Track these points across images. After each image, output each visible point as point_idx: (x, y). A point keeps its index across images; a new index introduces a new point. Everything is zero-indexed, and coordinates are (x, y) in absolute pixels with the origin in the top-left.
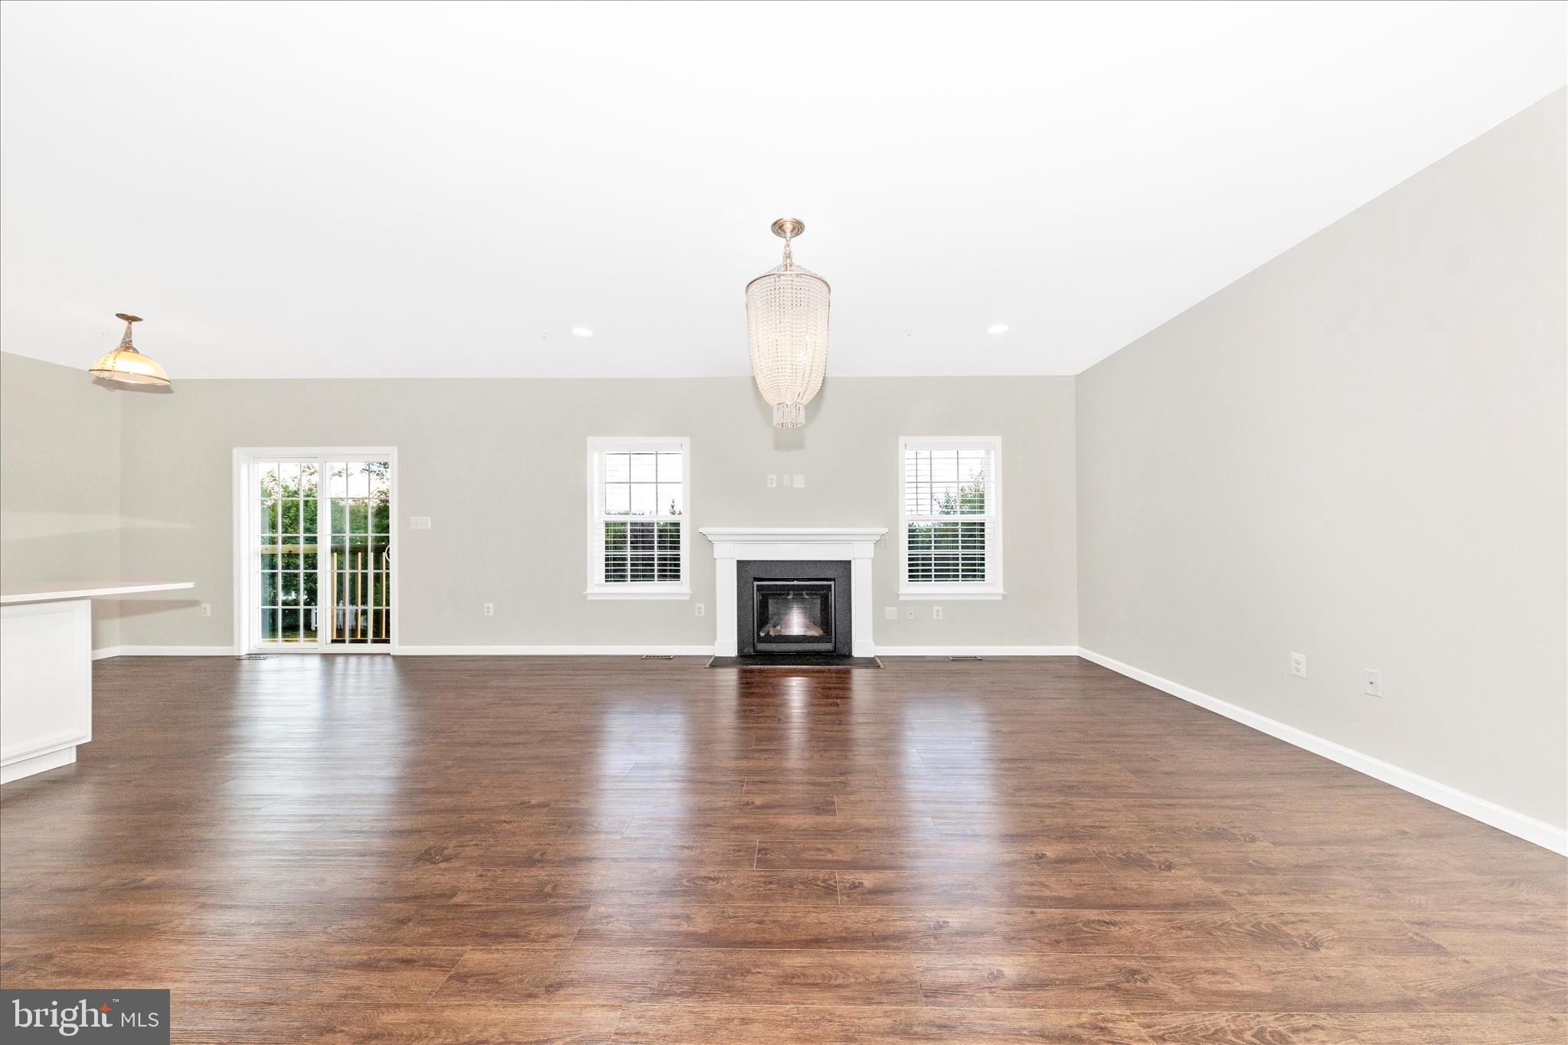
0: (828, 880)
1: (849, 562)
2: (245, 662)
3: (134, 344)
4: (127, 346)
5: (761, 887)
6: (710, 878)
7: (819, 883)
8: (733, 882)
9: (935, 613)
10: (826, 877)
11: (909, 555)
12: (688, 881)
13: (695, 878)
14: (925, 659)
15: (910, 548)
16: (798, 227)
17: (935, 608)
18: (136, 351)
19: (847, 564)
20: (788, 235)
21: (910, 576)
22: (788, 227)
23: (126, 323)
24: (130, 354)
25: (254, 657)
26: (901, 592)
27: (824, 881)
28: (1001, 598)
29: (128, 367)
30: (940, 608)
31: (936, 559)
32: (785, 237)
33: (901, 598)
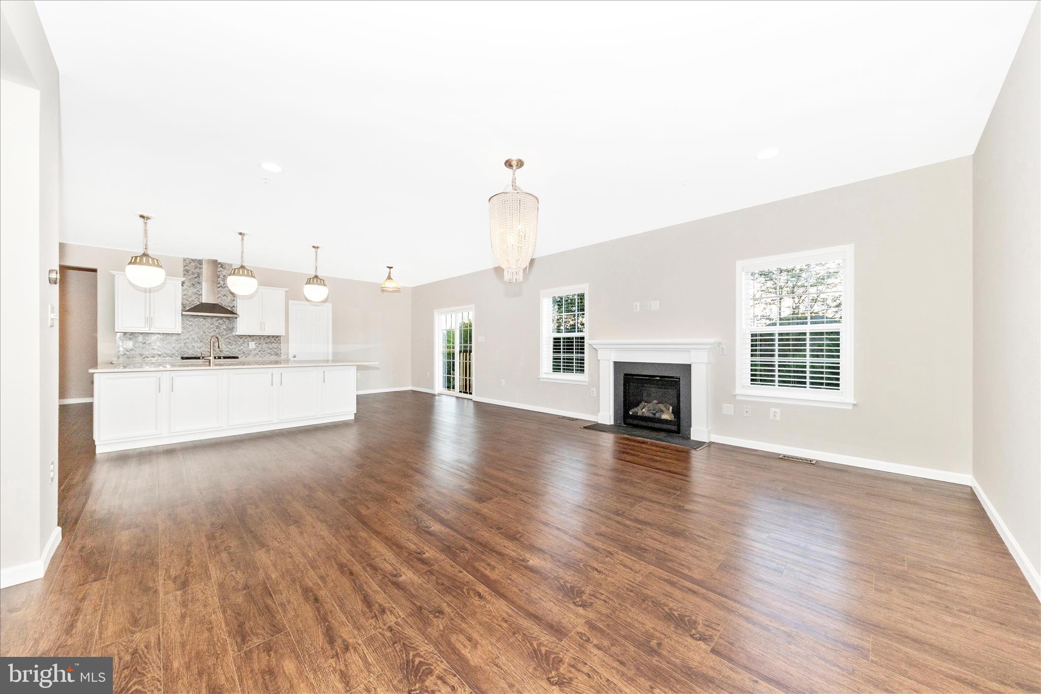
0: (674, 610)
1: (690, 365)
2: (437, 397)
3: (391, 277)
4: (389, 278)
5: (624, 590)
6: (597, 570)
7: (666, 609)
8: (608, 578)
9: (772, 414)
10: (675, 608)
11: (751, 361)
12: (584, 566)
13: (588, 565)
14: (758, 453)
15: (752, 355)
16: (520, 164)
17: (773, 410)
18: (392, 279)
19: (688, 367)
20: (514, 168)
21: (752, 380)
22: (514, 163)
23: (389, 269)
24: (390, 280)
25: (440, 394)
26: (738, 391)
27: (671, 609)
28: (850, 407)
29: (390, 285)
30: (778, 410)
31: (780, 366)
32: (512, 169)
33: (738, 398)
